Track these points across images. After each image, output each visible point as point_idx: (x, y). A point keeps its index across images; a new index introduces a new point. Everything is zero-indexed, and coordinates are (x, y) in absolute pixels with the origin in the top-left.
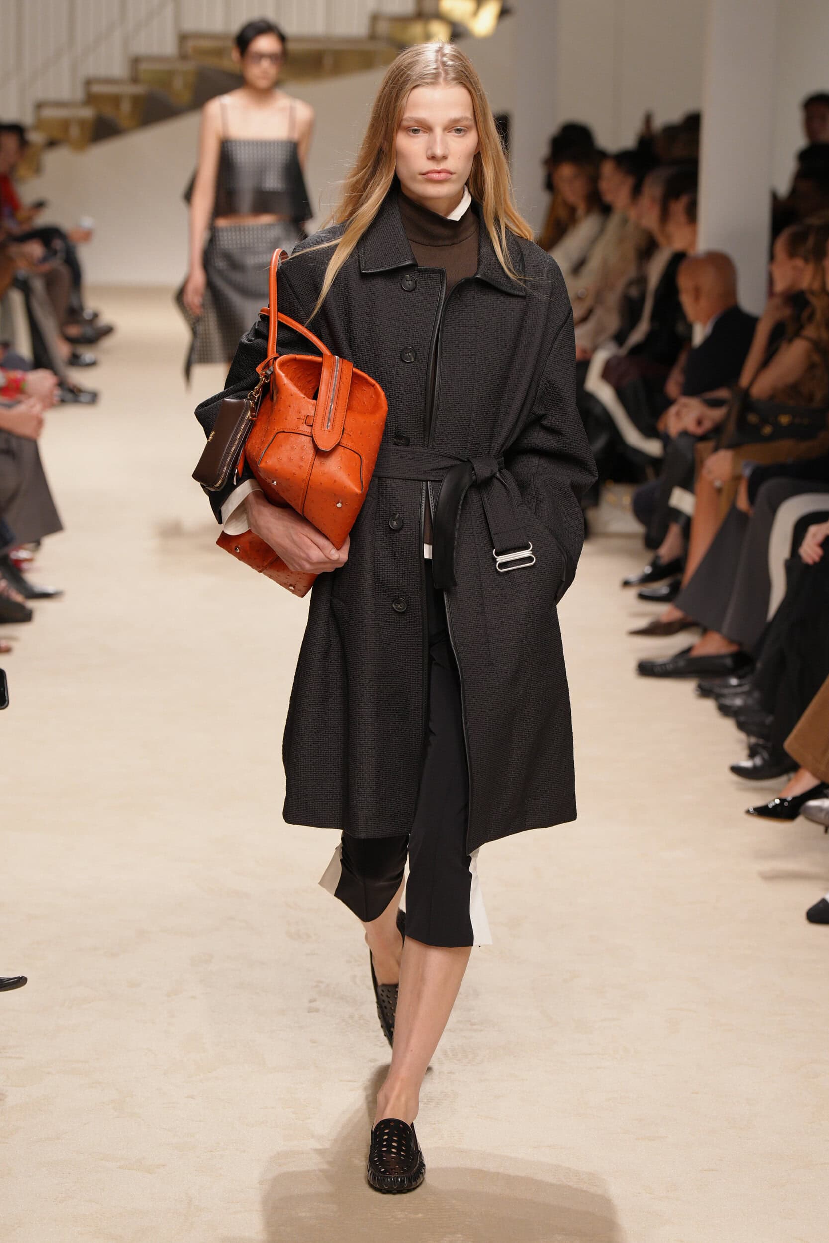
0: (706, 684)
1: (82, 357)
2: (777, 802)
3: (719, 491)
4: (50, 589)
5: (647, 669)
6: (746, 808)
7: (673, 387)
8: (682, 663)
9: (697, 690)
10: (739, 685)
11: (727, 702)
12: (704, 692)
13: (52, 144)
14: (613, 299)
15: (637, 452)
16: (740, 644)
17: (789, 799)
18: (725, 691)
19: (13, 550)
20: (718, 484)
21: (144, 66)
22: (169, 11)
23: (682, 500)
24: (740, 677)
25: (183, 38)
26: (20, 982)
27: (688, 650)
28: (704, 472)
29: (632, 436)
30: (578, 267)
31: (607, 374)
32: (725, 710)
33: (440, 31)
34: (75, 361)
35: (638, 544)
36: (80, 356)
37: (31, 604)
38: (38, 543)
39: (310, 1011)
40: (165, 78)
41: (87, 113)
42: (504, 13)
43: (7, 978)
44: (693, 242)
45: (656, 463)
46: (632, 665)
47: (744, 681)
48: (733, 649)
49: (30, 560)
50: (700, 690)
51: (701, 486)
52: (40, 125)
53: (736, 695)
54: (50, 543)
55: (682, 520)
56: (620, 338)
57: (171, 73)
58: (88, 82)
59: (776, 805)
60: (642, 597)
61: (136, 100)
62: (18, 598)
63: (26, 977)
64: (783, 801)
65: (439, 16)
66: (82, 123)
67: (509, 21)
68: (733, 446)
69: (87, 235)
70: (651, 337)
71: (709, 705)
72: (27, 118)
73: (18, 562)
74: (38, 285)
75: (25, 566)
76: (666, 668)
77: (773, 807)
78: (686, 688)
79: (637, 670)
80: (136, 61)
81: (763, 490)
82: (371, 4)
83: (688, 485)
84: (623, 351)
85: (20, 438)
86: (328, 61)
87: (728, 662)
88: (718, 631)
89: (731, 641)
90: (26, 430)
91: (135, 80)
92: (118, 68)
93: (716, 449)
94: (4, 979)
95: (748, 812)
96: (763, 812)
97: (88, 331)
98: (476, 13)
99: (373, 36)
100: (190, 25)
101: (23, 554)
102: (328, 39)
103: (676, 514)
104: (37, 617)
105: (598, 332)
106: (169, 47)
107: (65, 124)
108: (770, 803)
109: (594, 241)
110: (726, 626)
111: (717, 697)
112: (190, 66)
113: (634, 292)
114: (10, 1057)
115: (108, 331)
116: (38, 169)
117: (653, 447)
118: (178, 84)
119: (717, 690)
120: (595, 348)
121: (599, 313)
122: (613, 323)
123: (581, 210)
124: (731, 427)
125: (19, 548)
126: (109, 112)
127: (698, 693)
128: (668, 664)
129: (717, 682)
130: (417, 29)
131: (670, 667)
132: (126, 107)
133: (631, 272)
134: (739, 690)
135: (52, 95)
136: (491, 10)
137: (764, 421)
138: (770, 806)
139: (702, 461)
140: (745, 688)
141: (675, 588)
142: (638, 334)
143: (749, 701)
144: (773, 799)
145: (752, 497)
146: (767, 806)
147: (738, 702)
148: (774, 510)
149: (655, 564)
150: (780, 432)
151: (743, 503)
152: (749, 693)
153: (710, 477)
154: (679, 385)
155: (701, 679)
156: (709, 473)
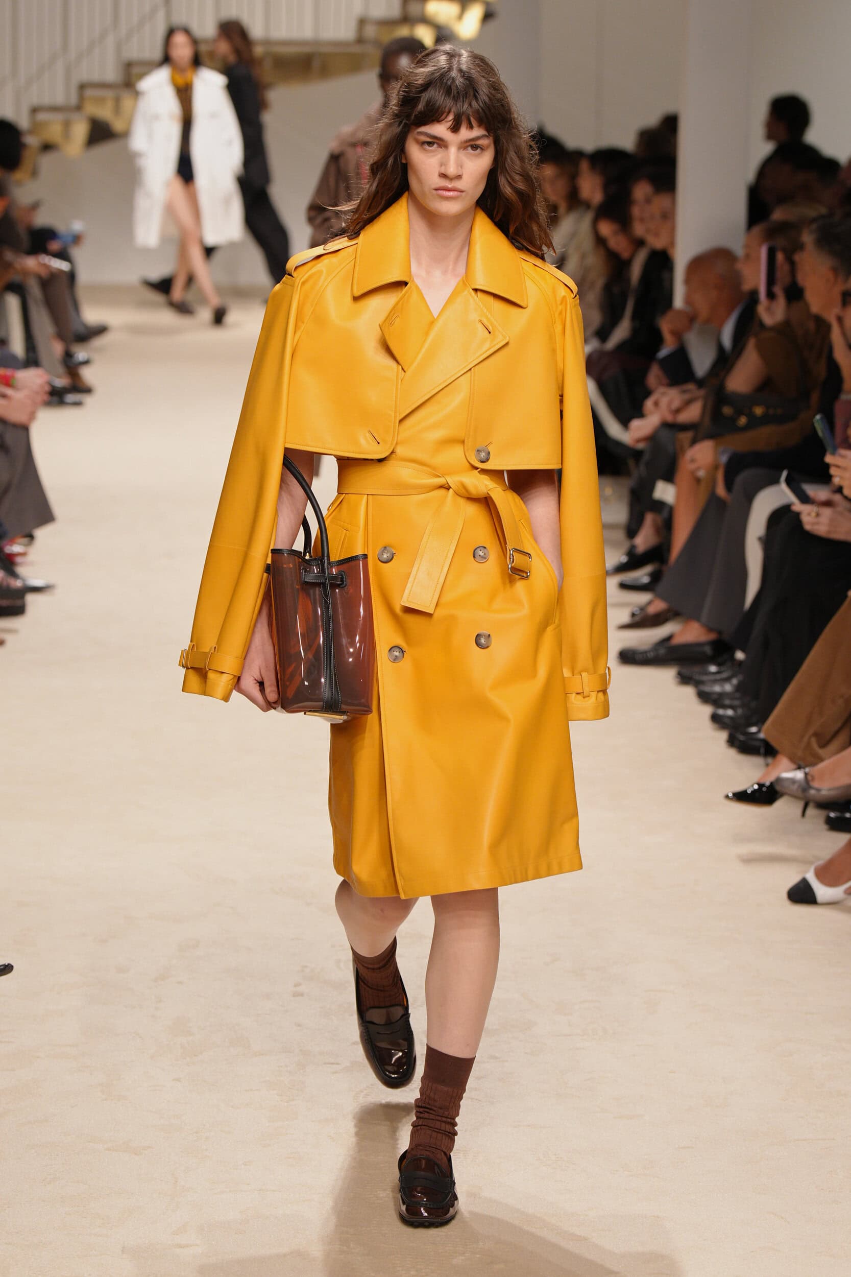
0: (686, 671)
1: (76, 355)
2: (756, 787)
3: (700, 481)
4: (41, 583)
5: (628, 657)
6: (725, 793)
8: (662, 651)
9: (677, 677)
10: (718, 673)
11: (707, 689)
12: (684, 679)
13: (47, 147)
15: (618, 444)
16: (720, 633)
17: (768, 784)
18: (705, 678)
19: (7, 544)
21: (136, 70)
23: (664, 492)
24: (719, 664)
26: (7, 969)
27: (669, 638)
28: (684, 463)
32: (704, 697)
34: (68, 359)
35: (620, 535)
36: (75, 353)
38: (31, 537)
39: (296, 995)
41: (82, 117)
42: (488, 16)
45: (637, 454)
47: (723, 669)
48: (712, 636)
49: (23, 554)
50: (679, 676)
51: (681, 476)
52: (35, 128)
53: (715, 681)
54: (43, 534)
56: (602, 335)
58: (82, 87)
59: (755, 790)
60: (623, 586)
63: (13, 964)
64: (761, 786)
65: (425, 20)
67: (492, 25)
71: (689, 692)
75: (19, 560)
76: (647, 656)
77: (752, 792)
78: (666, 676)
79: (618, 658)
80: (129, 65)
81: (740, 479)
82: (358, 10)
83: (670, 477)
86: (316, 64)
87: (708, 650)
88: (698, 620)
89: (710, 630)
91: (128, 84)
92: (111, 73)
95: (727, 797)
96: (741, 797)
98: (460, 17)
99: (360, 40)
101: (16, 548)
102: (316, 43)
103: (658, 505)
108: (749, 788)
110: (705, 615)
111: (697, 683)
116: (34, 173)
119: (697, 677)
123: (562, 209)
125: (12, 542)
126: (102, 115)
127: (679, 680)
128: (649, 651)
129: (697, 669)
131: (651, 655)
134: (718, 677)
135: (47, 100)
136: (475, 13)
137: (739, 413)
138: (749, 791)
139: (683, 451)
140: (725, 675)
141: (656, 577)
142: (621, 332)
143: (728, 688)
144: (750, 784)
145: (729, 485)
146: (745, 792)
147: (717, 688)
148: (749, 499)
149: (631, 553)
150: (755, 422)
151: (721, 491)
152: (728, 679)
153: (693, 467)
154: (659, 378)
155: (681, 666)
156: (693, 462)
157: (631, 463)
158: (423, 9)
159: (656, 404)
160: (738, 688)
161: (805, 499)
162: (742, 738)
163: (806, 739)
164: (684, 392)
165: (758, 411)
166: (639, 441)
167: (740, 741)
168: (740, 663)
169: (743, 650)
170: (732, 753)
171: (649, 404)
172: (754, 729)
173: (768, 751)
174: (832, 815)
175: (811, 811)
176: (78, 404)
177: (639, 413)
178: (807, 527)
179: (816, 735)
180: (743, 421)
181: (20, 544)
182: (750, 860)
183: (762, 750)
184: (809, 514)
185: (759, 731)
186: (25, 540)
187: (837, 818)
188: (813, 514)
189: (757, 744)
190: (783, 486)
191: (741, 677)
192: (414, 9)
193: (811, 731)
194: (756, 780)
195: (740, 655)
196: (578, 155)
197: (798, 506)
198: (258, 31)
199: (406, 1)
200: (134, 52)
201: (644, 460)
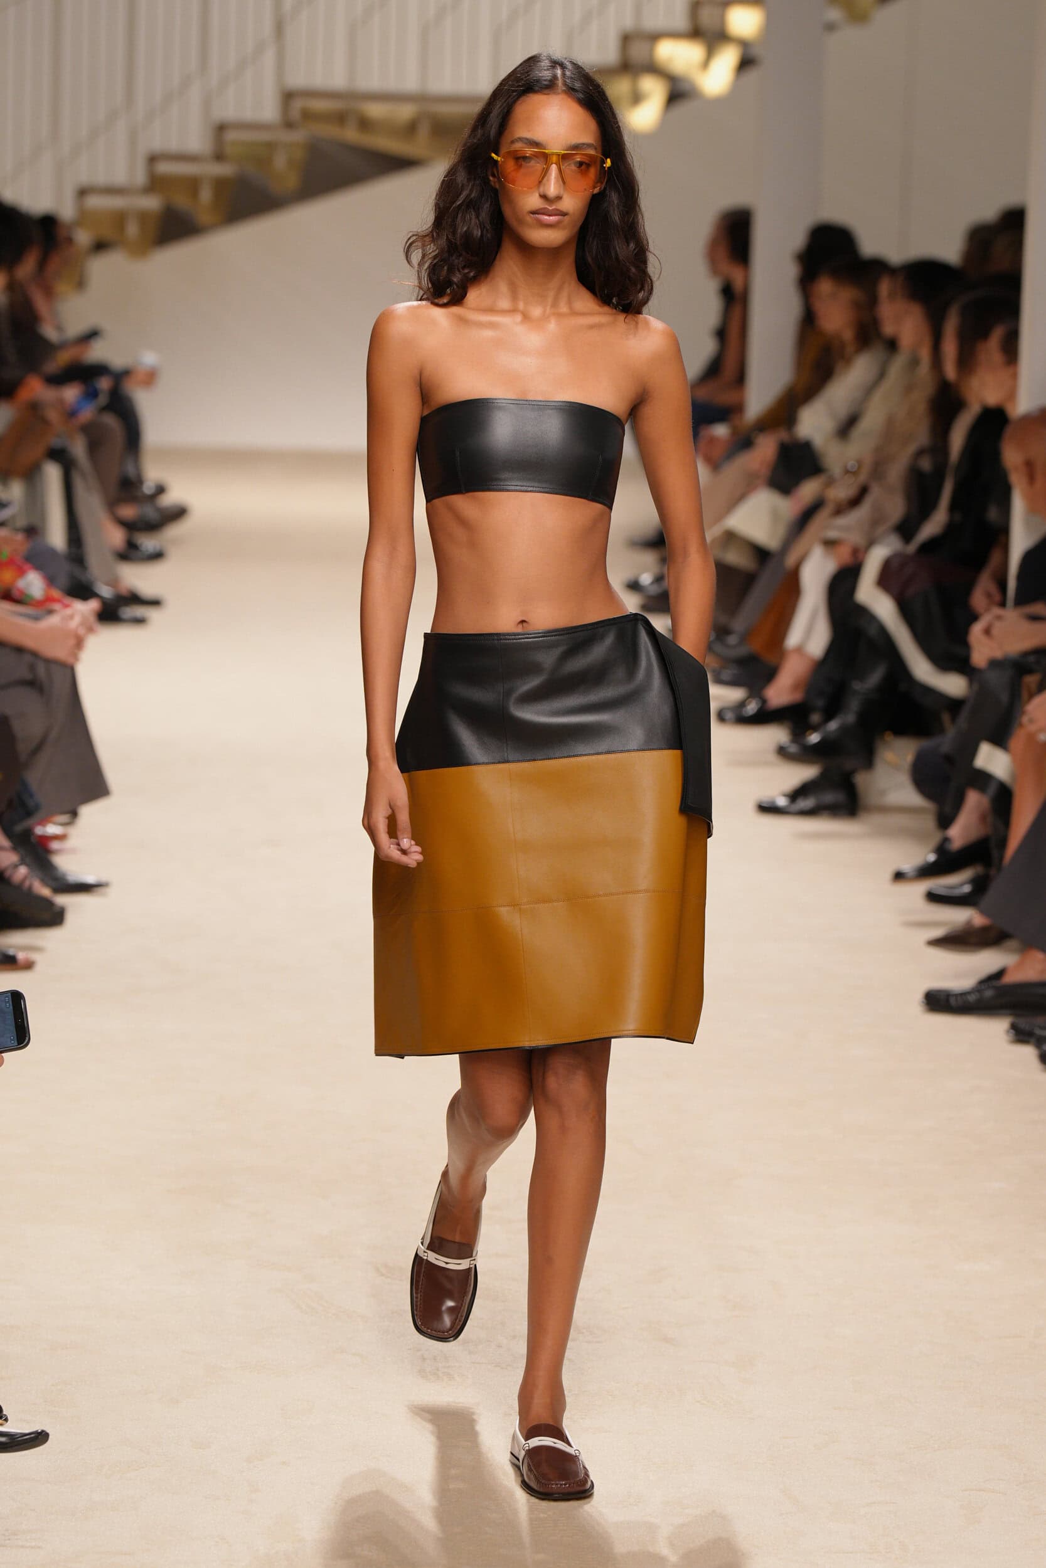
0: (1023, 1023)
3: (1044, 747)
4: (90, 879)
5: (938, 1002)
7: (978, 599)
8: (989, 993)
12: (1021, 1035)
13: (100, 246)
14: (896, 472)
15: (928, 691)
19: (39, 823)
20: (1042, 737)
21: (231, 136)
22: (269, 58)
25: (288, 97)
26: (39, 1438)
27: (1000, 974)
28: (1025, 719)
29: (922, 669)
30: (847, 427)
31: (885, 581)
33: (654, 91)
34: (130, 553)
35: (929, 822)
37: (61, 900)
38: (74, 814)
40: (262, 155)
41: (152, 203)
42: (746, 63)
43: (21, 1433)
44: (1012, 394)
45: (954, 705)
46: (919, 996)
49: (61, 838)
50: (1012, 1031)
51: (1017, 740)
52: (84, 218)
54: (89, 812)
55: (992, 789)
56: (906, 529)
57: (271, 146)
58: (153, 159)
60: (933, 897)
61: (220, 185)
62: (46, 892)
63: (48, 1432)
65: (653, 68)
66: (143, 217)
67: (752, 75)
69: (151, 378)
70: (950, 530)
71: (1028, 1053)
72: (67, 211)
73: (45, 840)
74: (79, 449)
75: (55, 845)
76: (966, 999)
78: (994, 1030)
79: (923, 1002)
80: (221, 129)
83: (1000, 740)
84: (912, 548)
85: (49, 662)
88: (1042, 949)
90: (58, 652)
91: (219, 156)
92: (196, 140)
94: (16, 1434)
97: (150, 512)
98: (706, 64)
100: (298, 80)
101: (51, 829)
103: (982, 779)
104: (70, 918)
105: (876, 521)
106: (268, 111)
107: (120, 219)
109: (870, 390)
112: (298, 136)
113: (926, 464)
114: (22, 1547)
115: (179, 513)
116: (80, 284)
117: (953, 685)
118: (280, 162)
120: (871, 543)
121: (875, 493)
122: (896, 508)
125: (47, 820)
126: (181, 201)
127: (1011, 1035)
128: (969, 994)
130: (622, 87)
131: (972, 998)
132: (206, 195)
133: (922, 436)
135: (101, 178)
136: (727, 60)
141: (980, 886)
142: (933, 526)
149: (941, 849)
153: (1032, 728)
154: (989, 595)
155: (1016, 1015)
156: (1031, 721)
157: (946, 718)
158: (651, 51)
176: (140, 621)
181: (55, 823)
186: (64, 818)
192: (637, 52)
196: (878, 267)
198: (410, 83)
199: (626, 39)
200: (229, 109)
201: (964, 714)
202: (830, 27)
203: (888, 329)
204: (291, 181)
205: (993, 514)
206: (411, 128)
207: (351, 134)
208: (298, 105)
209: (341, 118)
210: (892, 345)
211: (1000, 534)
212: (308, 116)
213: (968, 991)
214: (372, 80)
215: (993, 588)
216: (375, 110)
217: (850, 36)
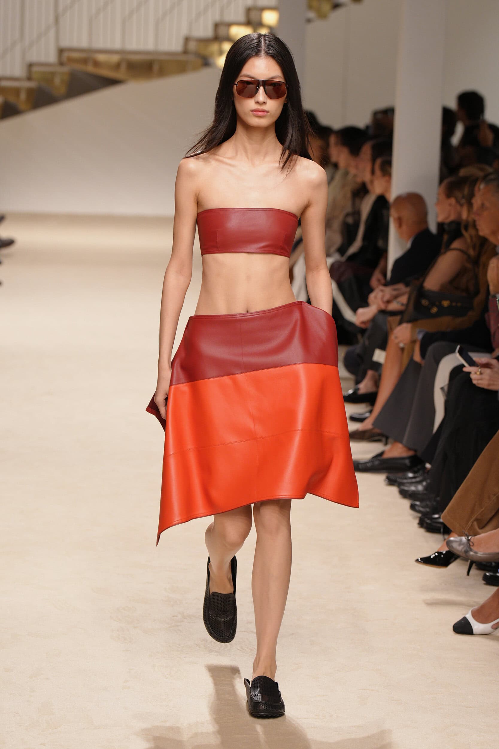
0: (392, 476)
2: (437, 554)
3: (402, 349)
6: (416, 558)
7: (374, 282)
8: (377, 463)
11: (405, 488)
12: (391, 482)
14: (337, 225)
15: (351, 324)
16: (415, 451)
17: (444, 552)
18: (405, 481)
20: (401, 345)
21: (35, 69)
22: (52, 33)
23: (379, 356)
24: (414, 472)
25: (61, 51)
27: (382, 454)
28: (393, 337)
29: (348, 314)
32: (404, 494)
40: (49, 77)
45: (363, 331)
47: (416, 475)
48: (411, 453)
50: (387, 480)
51: (390, 346)
53: (412, 483)
56: (342, 250)
57: (53, 74)
59: (436, 556)
61: (30, 91)
64: (440, 553)
65: (227, 38)
68: (412, 320)
70: (362, 249)
71: (394, 490)
76: (366, 465)
77: (434, 558)
78: (379, 479)
80: (30, 65)
82: (184, 32)
83: (383, 347)
84: (344, 259)
86: (156, 67)
87: (407, 462)
88: (401, 442)
89: (409, 449)
91: (29, 78)
92: (18, 71)
93: (400, 323)
96: (427, 561)
99: (185, 52)
100: (65, 43)
102: (156, 53)
105: (329, 246)
106: (52, 57)
108: (432, 555)
110: (406, 438)
112: (66, 69)
113: (350, 220)
118: (57, 81)
122: (337, 241)
124: (411, 307)
126: (12, 99)
127: (387, 482)
128: (368, 463)
129: (400, 475)
130: (214, 47)
131: (369, 465)
132: (23, 96)
134: (414, 480)
137: (433, 304)
138: (432, 557)
139: (392, 329)
140: (418, 479)
142: (353, 249)
143: (420, 488)
144: (434, 552)
145: (423, 354)
146: (430, 557)
147: (413, 488)
148: (437, 362)
150: (442, 312)
151: (417, 357)
152: (420, 482)
153: (397, 341)
154: (379, 280)
155: (389, 473)
156: (396, 338)
157: (359, 336)
158: (227, 31)
159: (376, 297)
160: (426, 488)
161: (472, 363)
162: (429, 521)
163: (470, 523)
164: (395, 290)
165: (446, 303)
166: (363, 323)
167: (427, 523)
168: (428, 471)
169: (430, 463)
170: (422, 531)
171: (372, 296)
172: (436, 516)
173: (446, 531)
174: (488, 574)
175: (473, 571)
177: (365, 304)
178: (474, 382)
179: (477, 520)
180: (435, 310)
182: (432, 604)
183: (442, 530)
184: (476, 373)
185: (439, 518)
187: (491, 575)
188: (478, 373)
189: (439, 525)
190: (457, 355)
191: (428, 481)
192: (222, 31)
193: (473, 518)
194: (436, 551)
195: (428, 466)
196: (328, 130)
197: (467, 368)
198: (117, 45)
199: (217, 26)
200: (34, 56)
201: (367, 335)
202: (309, 21)
203: (334, 159)
204: (63, 90)
205: (380, 243)
206: (117, 66)
207: (90, 69)
208: (66, 55)
209: (85, 61)
210: (336, 166)
211: (383, 253)
212: (71, 60)
213: (367, 461)
214: (100, 43)
215: (381, 277)
216: (101, 58)
217: (319, 24)
